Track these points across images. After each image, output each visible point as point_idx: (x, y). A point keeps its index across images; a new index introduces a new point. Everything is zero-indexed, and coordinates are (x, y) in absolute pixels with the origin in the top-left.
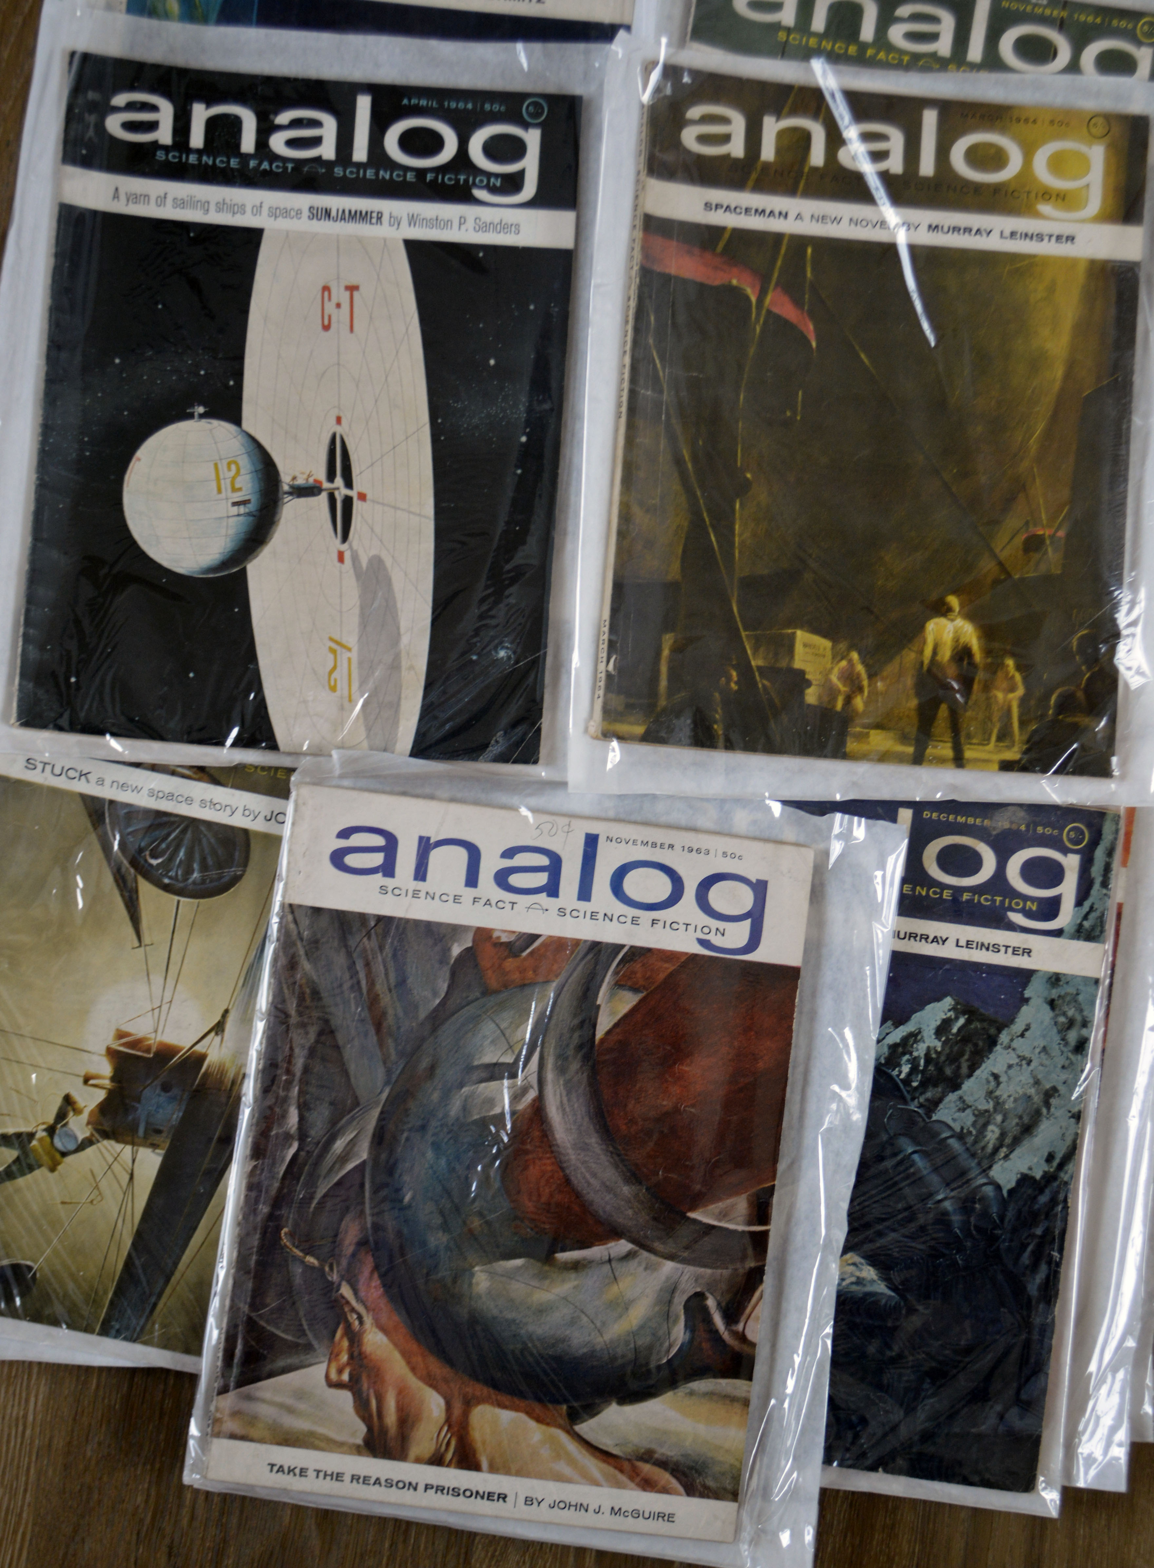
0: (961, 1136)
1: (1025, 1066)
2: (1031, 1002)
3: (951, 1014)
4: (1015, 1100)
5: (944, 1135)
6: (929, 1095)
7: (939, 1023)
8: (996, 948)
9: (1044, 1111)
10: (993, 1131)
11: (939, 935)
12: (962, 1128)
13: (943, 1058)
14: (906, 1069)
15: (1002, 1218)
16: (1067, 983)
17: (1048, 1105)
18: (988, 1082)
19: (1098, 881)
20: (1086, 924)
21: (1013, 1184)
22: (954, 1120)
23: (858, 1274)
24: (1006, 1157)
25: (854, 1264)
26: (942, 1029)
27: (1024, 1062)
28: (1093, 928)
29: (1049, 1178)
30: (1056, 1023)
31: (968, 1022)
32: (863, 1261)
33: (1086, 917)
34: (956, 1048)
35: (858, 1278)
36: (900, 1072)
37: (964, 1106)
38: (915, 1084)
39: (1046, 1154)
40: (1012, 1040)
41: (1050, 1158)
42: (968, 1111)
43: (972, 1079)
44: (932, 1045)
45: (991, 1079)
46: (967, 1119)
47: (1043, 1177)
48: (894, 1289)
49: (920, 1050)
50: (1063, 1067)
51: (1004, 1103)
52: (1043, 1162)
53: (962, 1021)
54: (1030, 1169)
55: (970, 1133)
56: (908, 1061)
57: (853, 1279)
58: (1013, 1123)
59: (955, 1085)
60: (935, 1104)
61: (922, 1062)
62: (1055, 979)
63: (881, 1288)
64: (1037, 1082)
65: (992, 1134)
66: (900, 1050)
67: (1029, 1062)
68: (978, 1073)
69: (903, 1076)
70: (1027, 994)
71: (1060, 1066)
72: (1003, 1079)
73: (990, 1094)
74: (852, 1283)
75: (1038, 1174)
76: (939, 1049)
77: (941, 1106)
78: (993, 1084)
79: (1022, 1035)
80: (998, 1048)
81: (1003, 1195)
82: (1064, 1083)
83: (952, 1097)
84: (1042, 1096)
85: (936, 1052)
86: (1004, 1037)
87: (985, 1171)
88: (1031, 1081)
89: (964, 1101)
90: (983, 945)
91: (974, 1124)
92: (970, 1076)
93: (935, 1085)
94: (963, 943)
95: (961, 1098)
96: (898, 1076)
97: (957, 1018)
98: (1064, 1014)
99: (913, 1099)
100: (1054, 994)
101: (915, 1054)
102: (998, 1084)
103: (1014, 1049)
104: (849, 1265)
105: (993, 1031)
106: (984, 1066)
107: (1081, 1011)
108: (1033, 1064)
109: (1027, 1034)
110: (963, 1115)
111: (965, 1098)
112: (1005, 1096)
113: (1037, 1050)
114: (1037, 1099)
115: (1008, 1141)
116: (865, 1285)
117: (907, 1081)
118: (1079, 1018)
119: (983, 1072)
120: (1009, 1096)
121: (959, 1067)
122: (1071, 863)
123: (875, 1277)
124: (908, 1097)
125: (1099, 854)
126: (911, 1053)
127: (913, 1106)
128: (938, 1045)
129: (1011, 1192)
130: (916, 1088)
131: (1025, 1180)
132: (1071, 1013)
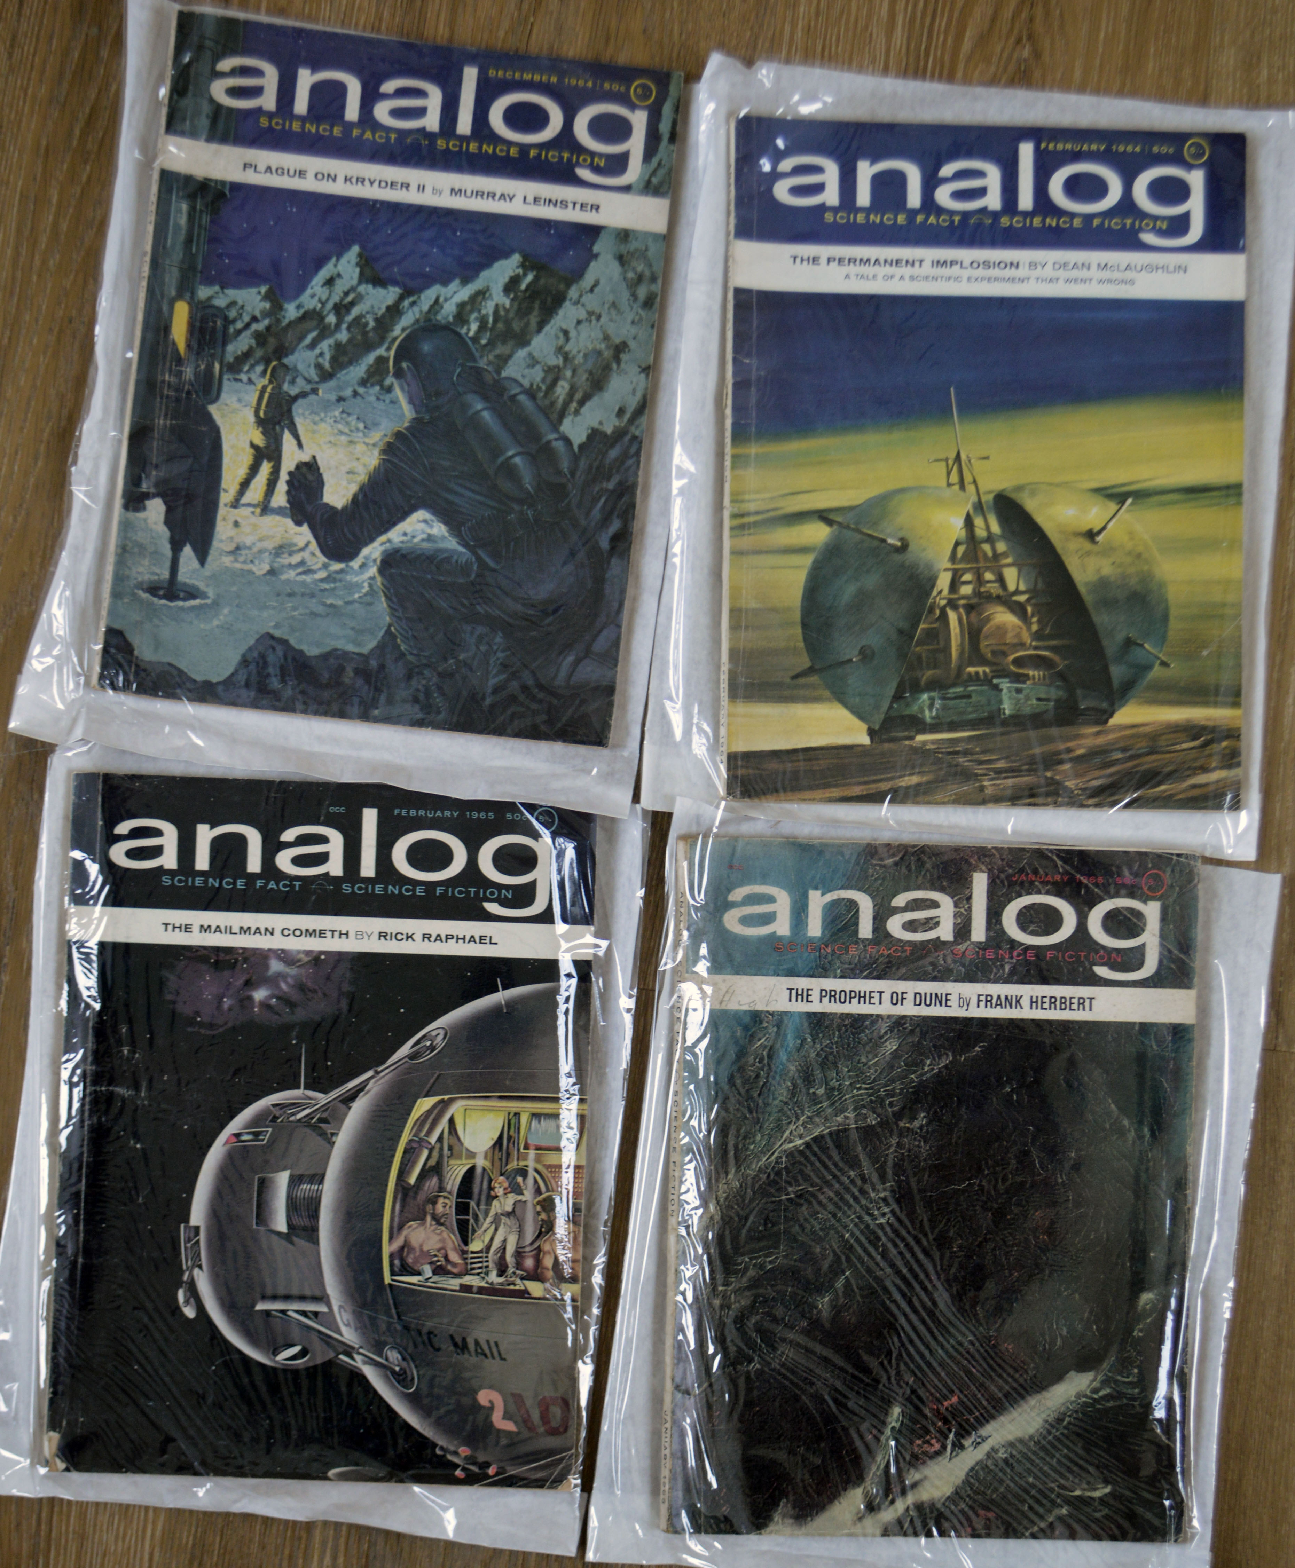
0: (531, 393)
1: (594, 322)
2: (600, 259)
3: (520, 271)
4: (586, 356)
5: (513, 392)
6: (497, 351)
7: (507, 279)
8: (564, 204)
9: (614, 366)
10: (563, 387)
11: (506, 193)
12: (532, 385)
13: (511, 315)
14: (474, 327)
15: (573, 473)
16: (636, 239)
17: (618, 361)
18: (557, 337)
19: (666, 137)
20: (655, 180)
21: (583, 438)
22: (523, 376)
23: (429, 531)
24: (577, 412)
25: (425, 521)
26: (511, 286)
27: (593, 318)
28: (661, 184)
29: (619, 434)
30: (625, 279)
31: (536, 279)
32: (433, 518)
33: (654, 173)
34: (524, 305)
35: (429, 535)
36: (469, 330)
37: (533, 362)
38: (484, 342)
39: (617, 409)
40: (581, 296)
41: (621, 412)
42: (538, 368)
43: (542, 335)
44: (500, 302)
45: (561, 335)
46: (537, 374)
47: (613, 432)
48: (466, 545)
49: (488, 308)
50: (633, 322)
51: (574, 358)
52: (613, 416)
53: (530, 277)
54: (601, 423)
55: (539, 388)
56: (476, 319)
57: (424, 536)
58: (582, 378)
59: (523, 341)
60: (504, 360)
61: (491, 320)
62: (624, 235)
63: (452, 544)
64: (606, 338)
65: (562, 390)
66: (468, 307)
67: (599, 317)
68: (547, 328)
69: (471, 334)
70: (596, 249)
71: (629, 321)
72: (573, 334)
73: (560, 350)
74: (423, 540)
75: (609, 430)
76: (508, 306)
77: (510, 362)
78: (561, 341)
79: (592, 290)
80: (567, 304)
81: (573, 450)
82: (634, 338)
83: (521, 353)
84: (611, 352)
85: (504, 308)
86: (573, 293)
87: (555, 426)
88: (601, 336)
89: (533, 358)
90: (550, 201)
91: (543, 380)
92: (539, 330)
93: (504, 342)
94: (530, 199)
95: (530, 354)
96: (467, 334)
97: (525, 275)
98: (634, 269)
99: (481, 357)
100: (623, 249)
101: (484, 312)
102: (567, 339)
103: (583, 305)
104: (419, 521)
105: (562, 287)
106: (553, 321)
107: (650, 266)
108: (603, 320)
109: (596, 290)
110: (533, 371)
111: (535, 354)
112: (574, 352)
113: (607, 306)
114: (607, 354)
115: (578, 396)
116: (435, 542)
117: (475, 339)
118: (647, 273)
119: (550, 329)
120: (579, 352)
121: (528, 324)
122: (639, 120)
123: (447, 534)
124: (477, 355)
125: (667, 109)
126: (479, 311)
127: (482, 363)
128: (507, 303)
129: (581, 447)
130: (486, 345)
131: (595, 434)
132: (640, 268)
